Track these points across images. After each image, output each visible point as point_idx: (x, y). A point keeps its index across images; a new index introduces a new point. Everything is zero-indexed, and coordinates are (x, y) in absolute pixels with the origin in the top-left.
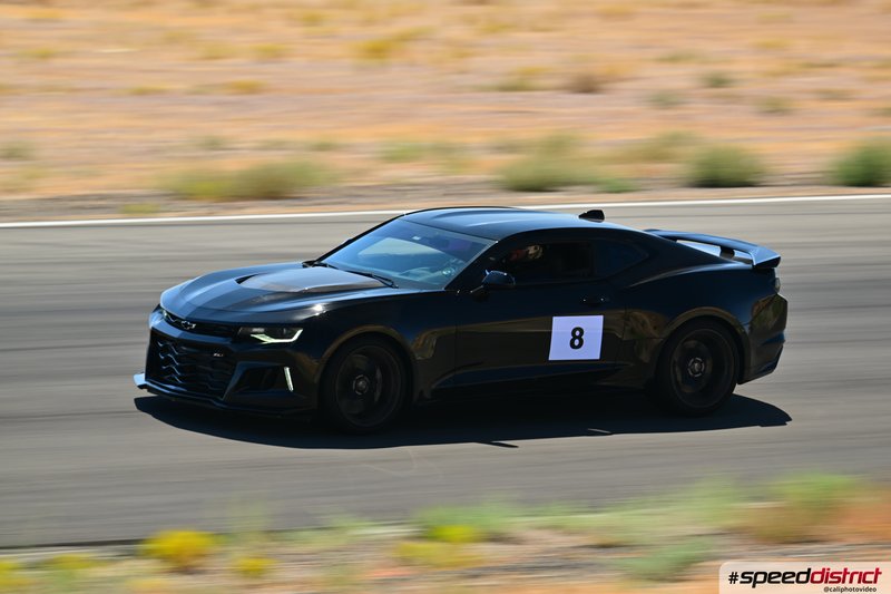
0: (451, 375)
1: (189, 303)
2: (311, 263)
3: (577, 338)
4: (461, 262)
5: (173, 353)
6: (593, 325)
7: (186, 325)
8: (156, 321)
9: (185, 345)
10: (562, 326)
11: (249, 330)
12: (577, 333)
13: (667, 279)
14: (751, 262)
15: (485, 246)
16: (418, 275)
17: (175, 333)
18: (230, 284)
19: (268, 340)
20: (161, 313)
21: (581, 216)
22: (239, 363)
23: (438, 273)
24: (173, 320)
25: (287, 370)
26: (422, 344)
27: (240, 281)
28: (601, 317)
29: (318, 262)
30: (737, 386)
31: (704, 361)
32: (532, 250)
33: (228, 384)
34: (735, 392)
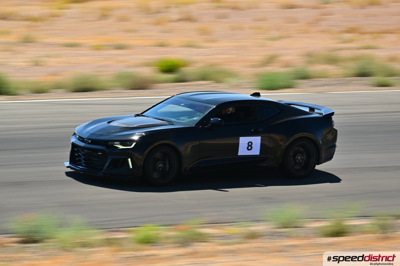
0: (198, 162)
1: (88, 132)
2: (138, 115)
3: (250, 146)
6: (257, 141)
7: (87, 141)
8: (73, 140)
9: (87, 150)
10: (243, 141)
11: (113, 143)
12: (250, 144)
13: (284, 121)
14: (322, 114)
15: (211, 107)
16: (183, 120)
17: (82, 144)
18: (104, 124)
19: (121, 147)
20: (76, 136)
21: (251, 95)
22: (109, 157)
23: (192, 119)
24: (81, 139)
25: (129, 160)
26: (186, 149)
27: (109, 123)
28: (260, 138)
29: (141, 115)
30: (317, 166)
31: (303, 155)
32: (231, 109)
33: (104, 166)
34: (316, 168)
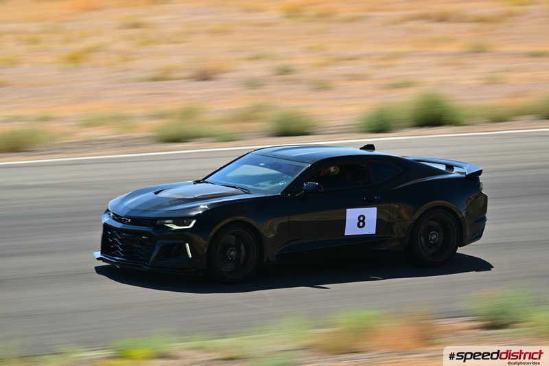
0: (286, 245)
1: (126, 207)
2: (198, 182)
3: (361, 222)
4: (290, 177)
5: (117, 238)
6: (371, 214)
7: (125, 220)
8: (106, 219)
9: (125, 233)
10: (352, 214)
11: (163, 221)
12: (362, 218)
13: (411, 185)
14: (464, 173)
15: (304, 167)
16: (263, 186)
17: (118, 225)
18: (150, 195)
19: (175, 227)
20: (109, 214)
21: (361, 149)
22: (158, 242)
23: (276, 185)
24: (117, 217)
25: (187, 245)
26: (269, 228)
27: (156, 193)
28: (375, 209)
29: (203, 181)
30: (459, 248)
31: (438, 233)
32: (332, 169)
33: (151, 255)
34: (457, 252)
